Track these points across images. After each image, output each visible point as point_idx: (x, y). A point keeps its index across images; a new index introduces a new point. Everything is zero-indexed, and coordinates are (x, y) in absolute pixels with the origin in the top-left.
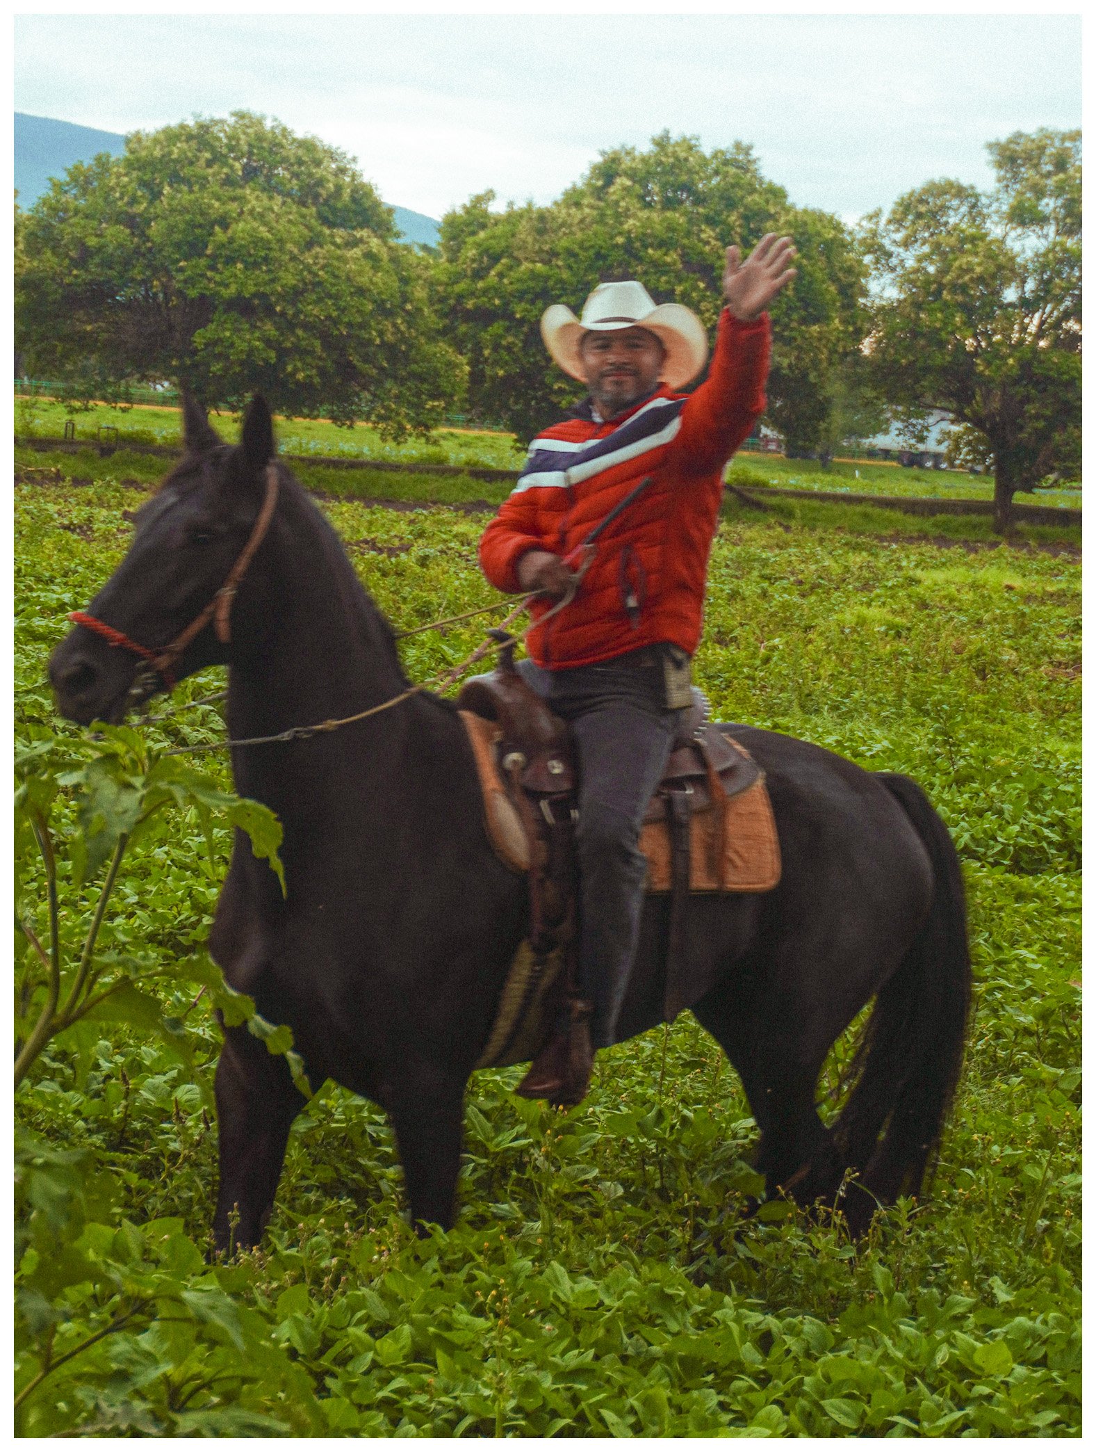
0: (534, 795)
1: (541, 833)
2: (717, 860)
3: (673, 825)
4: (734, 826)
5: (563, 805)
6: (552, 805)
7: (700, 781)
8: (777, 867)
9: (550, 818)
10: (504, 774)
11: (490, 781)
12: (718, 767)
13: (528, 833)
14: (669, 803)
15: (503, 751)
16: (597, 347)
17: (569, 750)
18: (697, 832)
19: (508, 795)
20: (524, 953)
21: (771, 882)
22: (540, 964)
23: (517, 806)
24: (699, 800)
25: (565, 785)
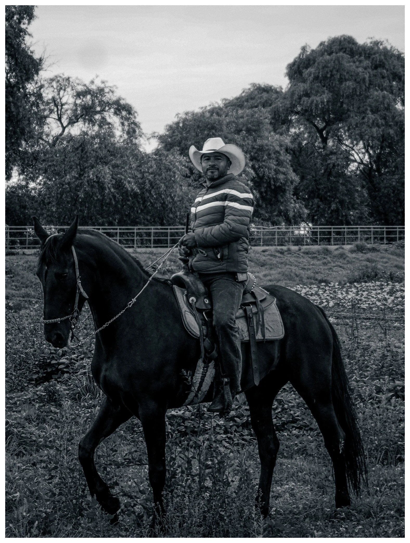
0: (200, 311)
1: (204, 324)
2: (262, 330)
4: (267, 318)
6: (206, 313)
7: (254, 304)
9: (206, 318)
13: (198, 324)
15: (188, 297)
16: (206, 160)
18: (255, 321)
19: (192, 312)
20: (200, 363)
21: (282, 336)
22: (206, 367)
23: (194, 316)
24: (254, 310)
25: (209, 307)
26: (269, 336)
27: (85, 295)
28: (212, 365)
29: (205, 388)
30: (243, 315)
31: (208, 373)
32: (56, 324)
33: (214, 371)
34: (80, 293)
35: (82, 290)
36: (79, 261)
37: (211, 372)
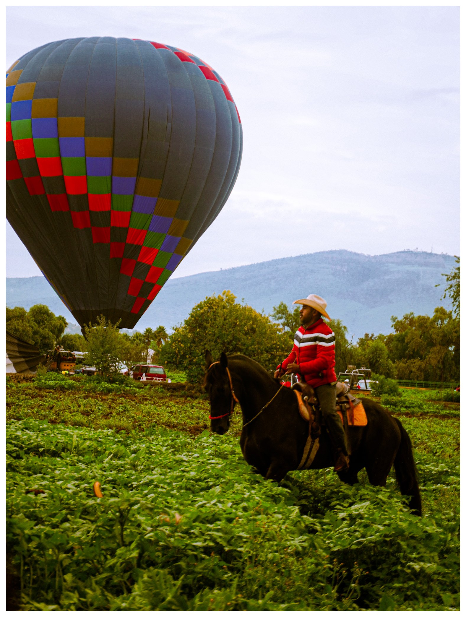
0: (310, 404)
1: (313, 413)
2: (352, 419)
3: (343, 411)
4: (356, 412)
5: (317, 407)
6: (315, 407)
7: (348, 402)
8: (367, 421)
9: (314, 409)
10: (304, 401)
11: (301, 402)
12: (351, 400)
13: (309, 412)
14: (341, 407)
15: (303, 397)
17: (316, 395)
18: (348, 413)
19: (305, 405)
20: (309, 439)
21: (366, 424)
22: (313, 442)
23: (307, 407)
24: (348, 406)
25: (317, 403)
26: (356, 423)
27: (237, 400)
28: (317, 440)
29: (313, 456)
30: (340, 409)
31: (314, 446)
32: (219, 419)
33: (318, 445)
34: (234, 400)
35: (235, 397)
36: (232, 379)
37: (317, 445)
